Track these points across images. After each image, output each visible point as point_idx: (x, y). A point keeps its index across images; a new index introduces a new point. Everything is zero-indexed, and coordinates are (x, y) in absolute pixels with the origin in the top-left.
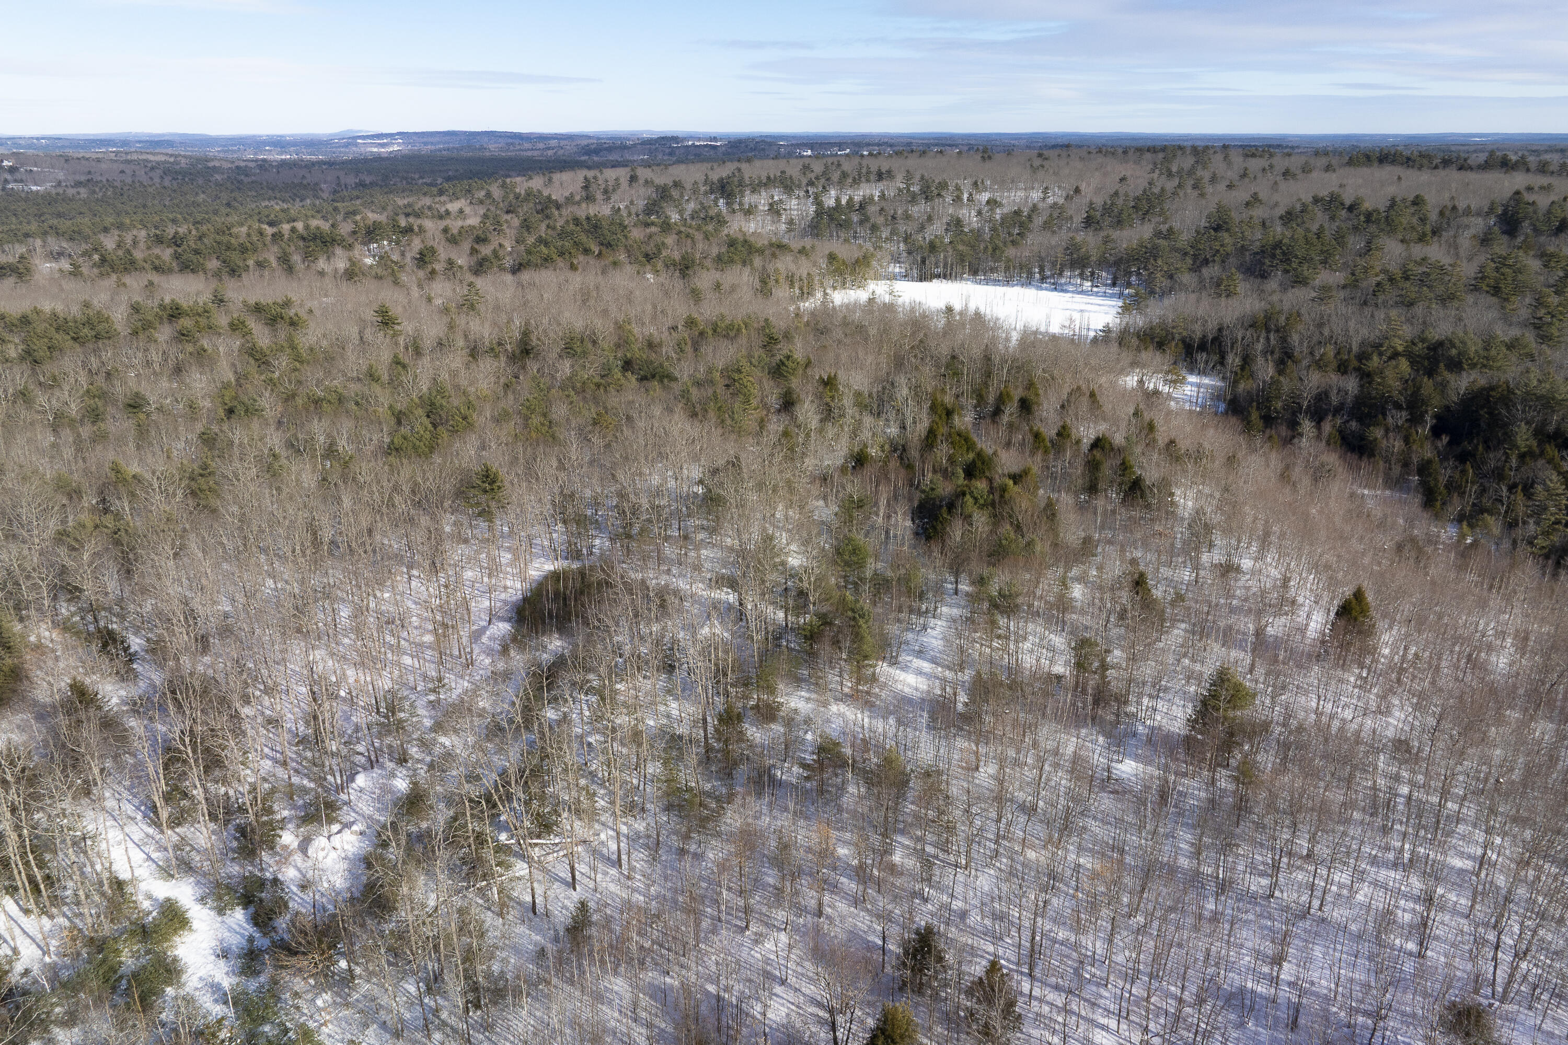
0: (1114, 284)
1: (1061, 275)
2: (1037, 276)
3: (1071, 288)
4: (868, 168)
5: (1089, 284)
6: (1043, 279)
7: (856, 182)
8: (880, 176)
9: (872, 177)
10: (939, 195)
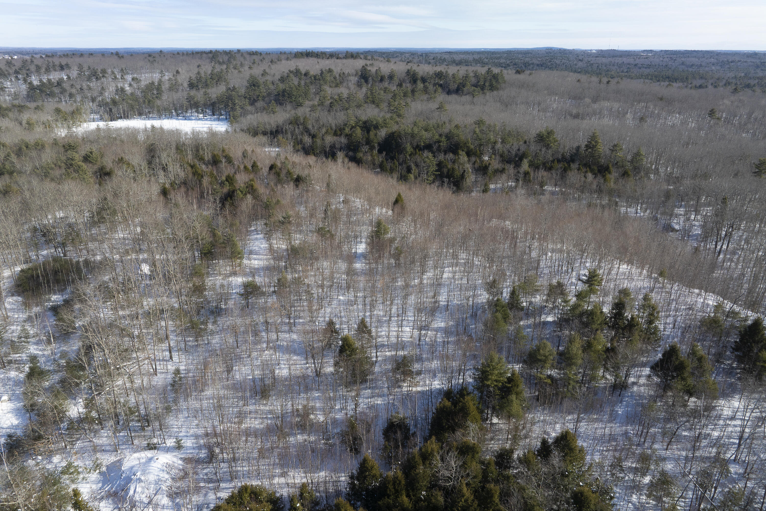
0: (214, 115)
1: (186, 112)
2: (174, 113)
3: (193, 118)
4: (53, 63)
5: (202, 115)
6: (178, 115)
7: (48, 70)
8: (62, 68)
9: (57, 68)
10: (103, 76)
